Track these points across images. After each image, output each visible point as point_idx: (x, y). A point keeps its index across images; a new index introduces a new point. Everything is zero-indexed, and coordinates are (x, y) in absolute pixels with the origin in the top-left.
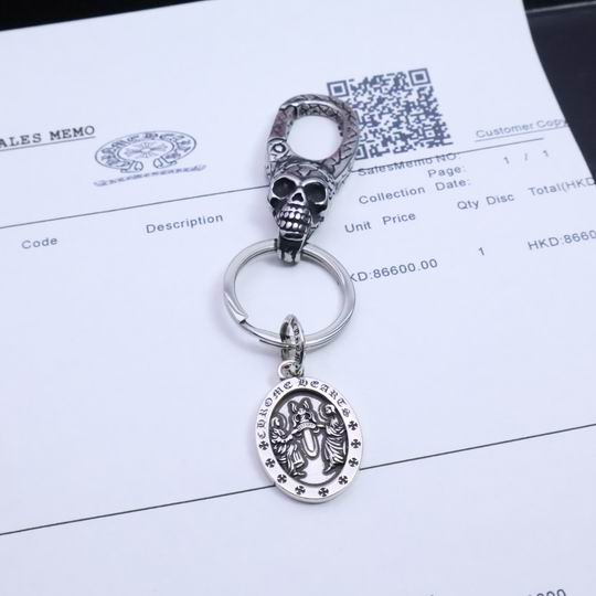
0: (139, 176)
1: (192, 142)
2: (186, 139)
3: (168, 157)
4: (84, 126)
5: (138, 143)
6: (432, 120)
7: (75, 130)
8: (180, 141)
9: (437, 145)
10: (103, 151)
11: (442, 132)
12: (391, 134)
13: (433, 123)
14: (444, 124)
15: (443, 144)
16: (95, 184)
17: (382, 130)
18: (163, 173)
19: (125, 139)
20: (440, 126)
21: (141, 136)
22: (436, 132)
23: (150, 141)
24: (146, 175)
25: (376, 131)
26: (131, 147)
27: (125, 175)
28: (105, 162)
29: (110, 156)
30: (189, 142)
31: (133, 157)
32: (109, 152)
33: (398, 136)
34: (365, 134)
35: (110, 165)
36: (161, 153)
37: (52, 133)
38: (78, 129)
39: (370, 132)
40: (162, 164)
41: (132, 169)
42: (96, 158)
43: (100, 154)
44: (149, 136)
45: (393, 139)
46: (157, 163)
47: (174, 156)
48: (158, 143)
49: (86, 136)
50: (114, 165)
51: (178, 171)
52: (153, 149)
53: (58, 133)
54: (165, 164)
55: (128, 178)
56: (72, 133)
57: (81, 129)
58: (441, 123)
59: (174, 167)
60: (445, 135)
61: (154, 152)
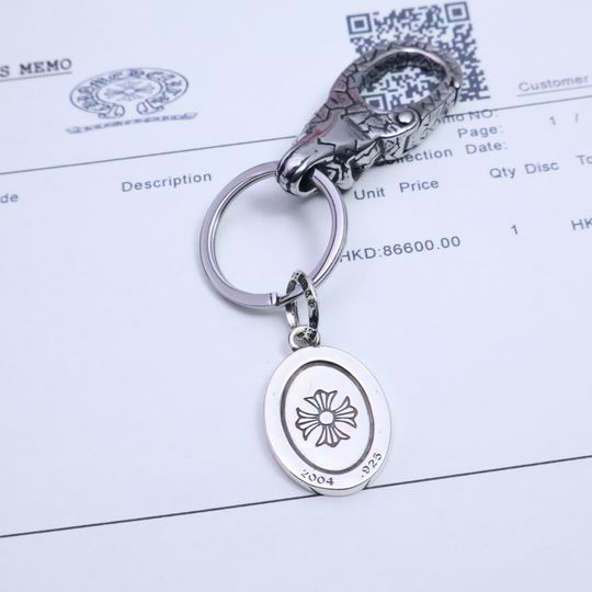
0: (118, 124)
1: (184, 83)
2: (176, 80)
3: (154, 101)
6: (468, 67)
7: (49, 64)
8: (169, 82)
10: (80, 91)
11: (479, 83)
12: (418, 82)
14: (482, 73)
15: (479, 98)
16: (68, 130)
18: (147, 120)
19: (106, 77)
21: (125, 74)
22: (472, 83)
23: (136, 80)
24: (128, 123)
26: (113, 86)
27: (103, 121)
28: (81, 104)
29: (88, 97)
30: (179, 84)
31: (114, 100)
32: (87, 91)
35: (87, 107)
36: (146, 96)
37: (22, 67)
38: (52, 62)
40: (146, 110)
41: (112, 114)
42: (71, 100)
43: (77, 94)
44: (134, 73)
45: (420, 89)
46: (142, 108)
47: (161, 100)
48: (143, 82)
49: (61, 70)
50: (91, 109)
51: (165, 118)
52: (137, 90)
53: (29, 67)
54: (150, 109)
55: (107, 125)
56: (45, 66)
57: (56, 63)
58: (478, 71)
59: (160, 114)
60: (482, 86)
61: (139, 94)
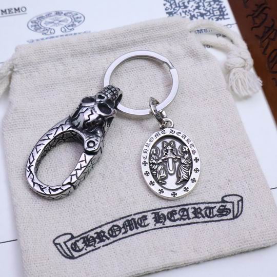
0: (52, 37)
1: (83, 17)
2: (79, 16)
3: (69, 26)
4: (20, 7)
5: (51, 18)
6: (217, 5)
7: (15, 9)
8: (75, 17)
9: (221, 19)
10: (32, 22)
11: (224, 12)
12: (195, 13)
13: (218, 7)
15: (224, 19)
17: (189, 11)
18: (66, 35)
19: (44, 15)
20: (222, 8)
21: (53, 14)
22: (220, 12)
23: (58, 16)
24: (57, 37)
25: (186, 11)
26: (48, 20)
27: (45, 37)
28: (33, 28)
29: (36, 25)
30: (81, 18)
31: (49, 26)
32: (35, 22)
33: (199, 14)
34: (180, 13)
35: (36, 30)
36: (64, 24)
37: (2, 11)
38: (17, 8)
39: (183, 12)
40: (65, 30)
41: (49, 33)
42: (28, 27)
43: (30, 24)
44: (58, 13)
45: (196, 16)
46: (63, 30)
47: (72, 25)
48: (63, 17)
49: (21, 12)
50: (38, 31)
51: (75, 34)
52: (60, 21)
53: (5, 11)
54: (67, 30)
55: (47, 38)
56: (13, 11)
57: (19, 9)
58: (222, 6)
59: (72, 32)
60: (225, 13)
61: (61, 23)
